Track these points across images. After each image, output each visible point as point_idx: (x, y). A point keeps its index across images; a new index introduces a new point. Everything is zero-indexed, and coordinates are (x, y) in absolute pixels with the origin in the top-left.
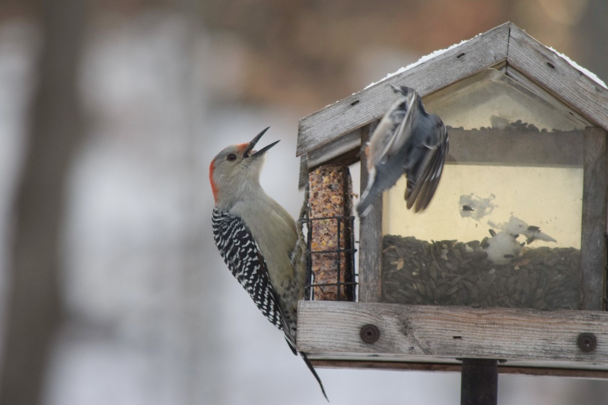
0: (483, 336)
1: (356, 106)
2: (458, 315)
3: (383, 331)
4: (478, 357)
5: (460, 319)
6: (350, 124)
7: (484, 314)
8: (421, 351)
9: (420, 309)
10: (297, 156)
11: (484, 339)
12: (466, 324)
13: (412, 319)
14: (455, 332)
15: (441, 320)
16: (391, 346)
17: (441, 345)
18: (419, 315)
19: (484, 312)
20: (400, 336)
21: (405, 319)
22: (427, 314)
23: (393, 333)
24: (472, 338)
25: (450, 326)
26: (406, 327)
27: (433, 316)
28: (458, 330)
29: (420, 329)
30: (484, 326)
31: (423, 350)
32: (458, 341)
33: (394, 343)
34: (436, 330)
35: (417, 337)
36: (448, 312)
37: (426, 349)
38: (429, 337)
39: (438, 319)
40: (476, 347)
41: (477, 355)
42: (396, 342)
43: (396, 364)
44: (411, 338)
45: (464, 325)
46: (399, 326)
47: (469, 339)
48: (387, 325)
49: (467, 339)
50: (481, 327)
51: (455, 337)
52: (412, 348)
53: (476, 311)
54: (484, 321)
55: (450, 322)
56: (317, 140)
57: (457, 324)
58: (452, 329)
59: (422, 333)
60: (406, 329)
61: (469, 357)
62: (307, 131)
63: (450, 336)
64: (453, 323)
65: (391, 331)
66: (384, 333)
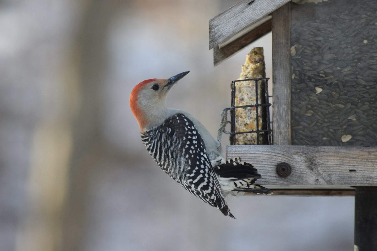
0: (373, 169)
1: (253, 5)
2: (353, 153)
3: (294, 168)
4: (369, 185)
5: (354, 156)
6: (249, 19)
7: (374, 152)
8: (324, 182)
9: (323, 150)
10: (210, 49)
11: (374, 171)
12: (359, 160)
13: (316, 157)
14: (351, 167)
15: (339, 157)
16: (301, 179)
17: (339, 177)
18: (322, 154)
19: (373, 150)
20: (307, 171)
21: (311, 157)
22: (328, 153)
23: (301, 168)
24: (364, 171)
25: (346, 161)
26: (312, 164)
27: (333, 154)
28: (353, 164)
29: (323, 165)
30: (374, 161)
31: (326, 181)
32: (353, 173)
33: (303, 177)
34: (335, 166)
35: (320, 172)
36: (345, 151)
37: (328, 180)
38: (330, 171)
39: (337, 157)
40: (367, 178)
41: (369, 184)
42: (305, 175)
43: (302, 191)
44: (316, 172)
45: (358, 161)
46: (306, 163)
47: (361, 172)
48: (297, 162)
49: (360, 172)
50: (371, 162)
51: (351, 171)
52: (317, 180)
53: (367, 150)
54: (373, 157)
55: (347, 159)
56: (225, 35)
57: (352, 160)
58: (348, 164)
59: (324, 168)
60: (312, 165)
61: (363, 185)
62: (216, 28)
63: (347, 170)
64: (349, 159)
65: (301, 167)
66: (295, 169)
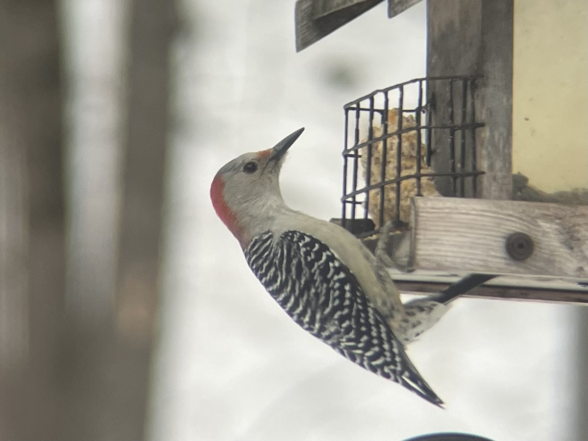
3: (539, 243)
13: (579, 225)
16: (550, 265)
20: (563, 251)
21: (571, 225)
23: (552, 245)
26: (572, 238)
33: (554, 261)
42: (557, 259)
44: (579, 254)
46: (561, 237)
48: (545, 233)
52: (581, 269)
60: (571, 240)
65: (551, 243)
66: (539, 245)
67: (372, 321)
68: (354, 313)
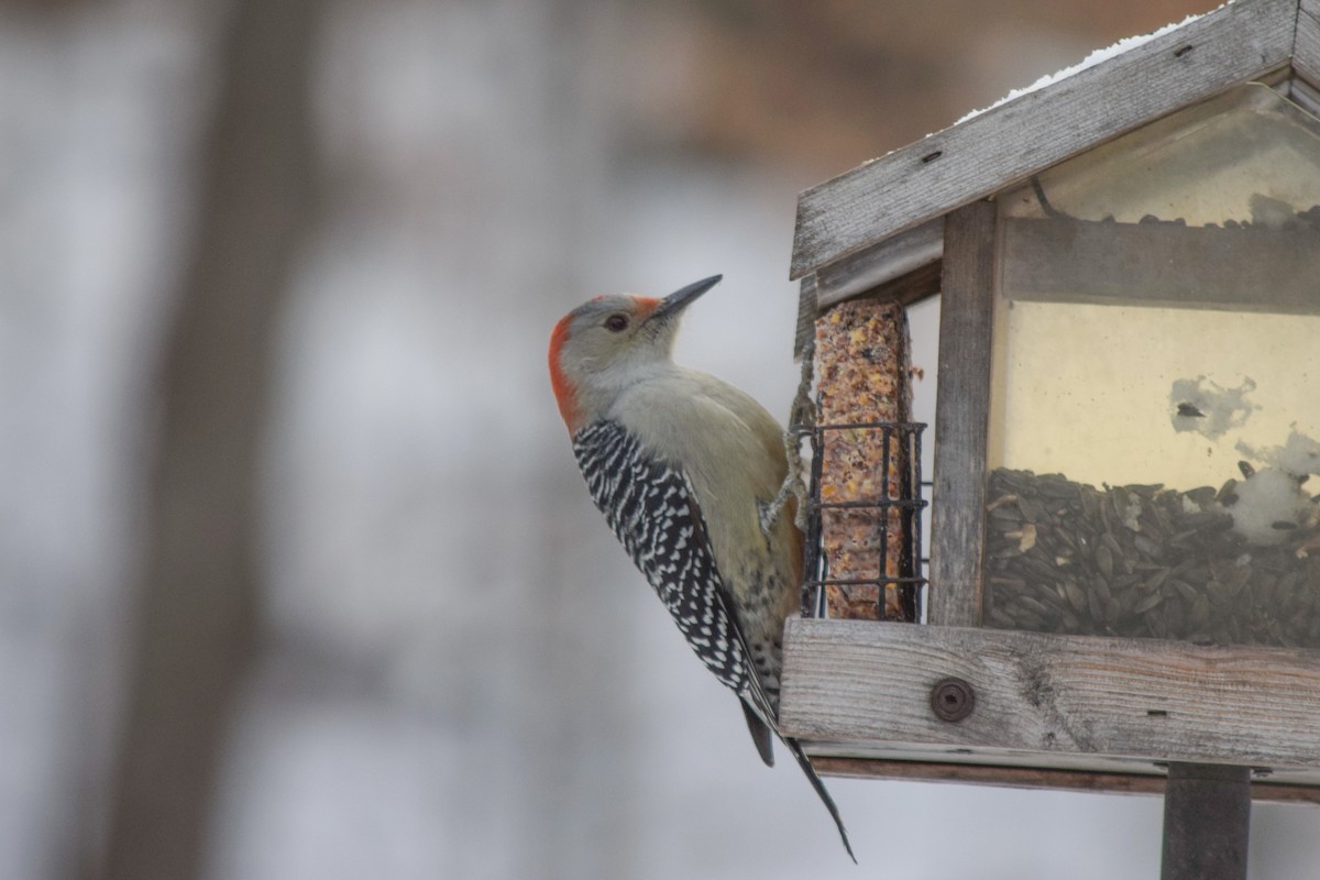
0: (1219, 712)
2: (1161, 660)
3: (984, 695)
4: (1206, 761)
5: (1165, 670)
7: (1223, 660)
8: (1071, 742)
9: (1072, 646)
11: (1220, 719)
12: (1178, 683)
13: (1050, 666)
14: (1153, 701)
15: (1120, 671)
16: (1001, 729)
17: (1118, 729)
18: (1068, 658)
19: (1223, 654)
20: (1023, 706)
21: (1036, 666)
22: (1087, 657)
23: (1005, 698)
24: (1192, 716)
25: (1138, 685)
26: (1038, 686)
27: (1101, 661)
28: (1160, 695)
29: (1070, 693)
30: (1222, 687)
31: (1077, 741)
32: (1158, 721)
33: (1008, 723)
34: (1107, 696)
35: (1062, 711)
36: (1137, 652)
37: (1083, 739)
38: (1090, 711)
39: (1114, 669)
40: (1200, 738)
41: (1203, 756)
42: (1014, 720)
44: (1049, 712)
45: (1174, 685)
46: (1020, 684)
47: (1184, 719)
48: (993, 679)
49: (1180, 718)
50: (1214, 691)
51: (1152, 713)
52: (1051, 735)
53: (1203, 653)
54: (1221, 676)
55: (1141, 677)
57: (1157, 683)
58: (1146, 693)
59: (1074, 702)
60: (1037, 689)
61: (1186, 759)
63: (1140, 710)
64: (1148, 678)
65: (1003, 695)
66: (986, 698)
67: (708, 599)
68: (683, 576)
